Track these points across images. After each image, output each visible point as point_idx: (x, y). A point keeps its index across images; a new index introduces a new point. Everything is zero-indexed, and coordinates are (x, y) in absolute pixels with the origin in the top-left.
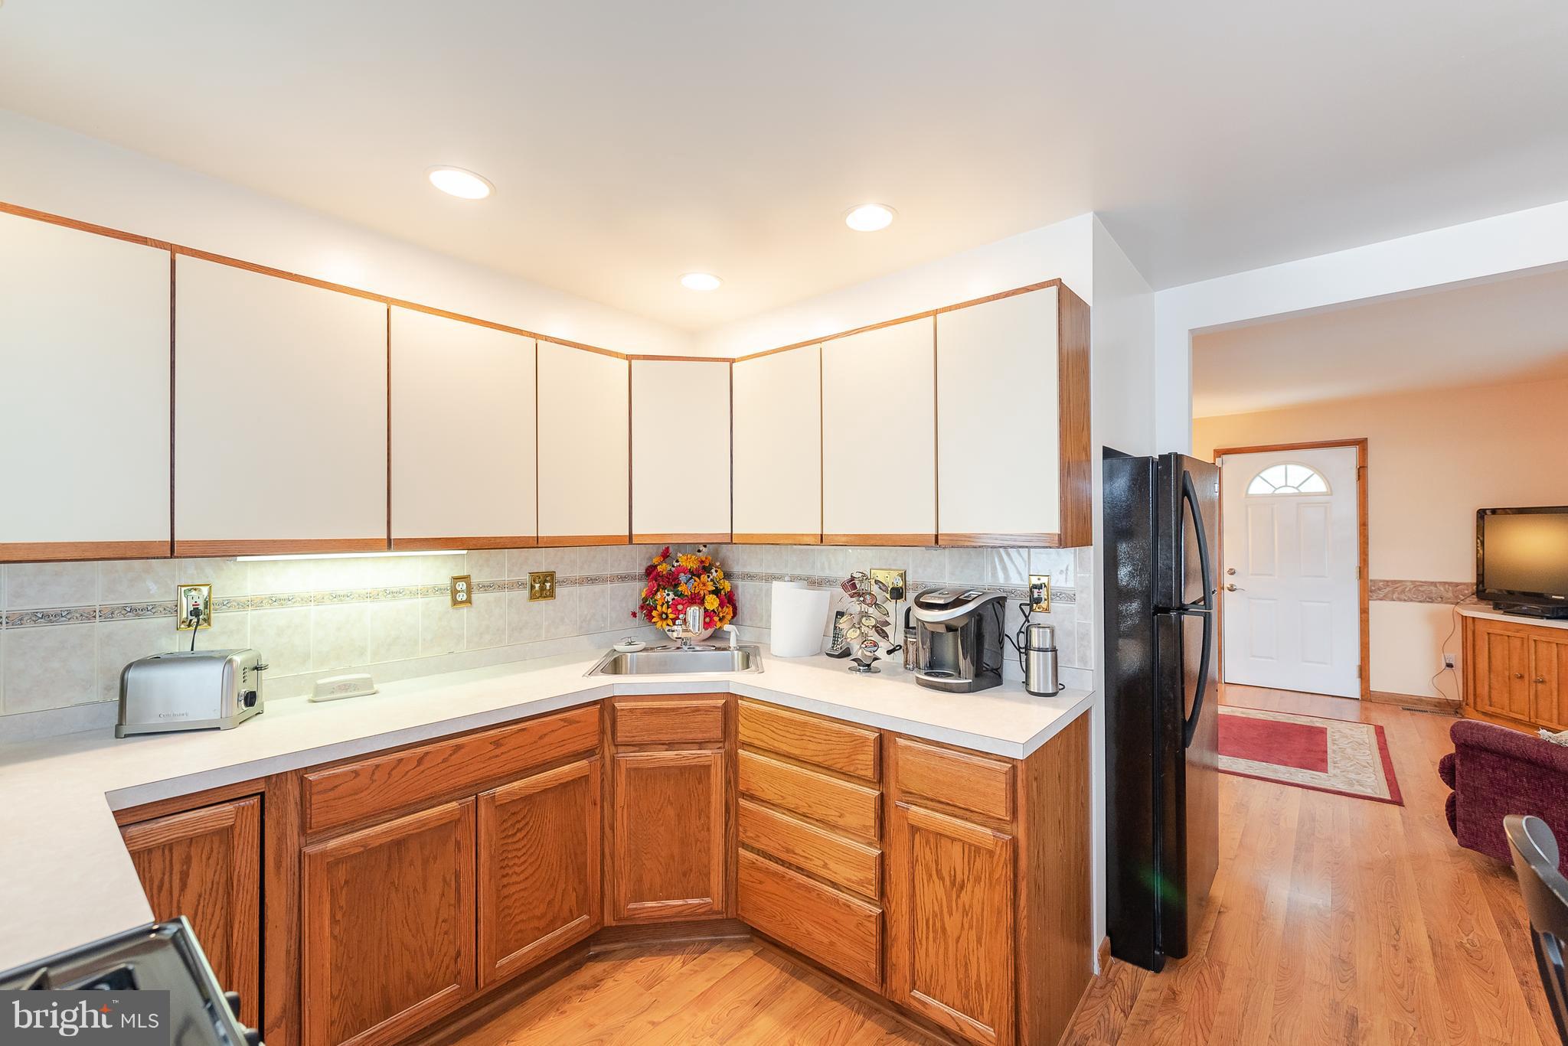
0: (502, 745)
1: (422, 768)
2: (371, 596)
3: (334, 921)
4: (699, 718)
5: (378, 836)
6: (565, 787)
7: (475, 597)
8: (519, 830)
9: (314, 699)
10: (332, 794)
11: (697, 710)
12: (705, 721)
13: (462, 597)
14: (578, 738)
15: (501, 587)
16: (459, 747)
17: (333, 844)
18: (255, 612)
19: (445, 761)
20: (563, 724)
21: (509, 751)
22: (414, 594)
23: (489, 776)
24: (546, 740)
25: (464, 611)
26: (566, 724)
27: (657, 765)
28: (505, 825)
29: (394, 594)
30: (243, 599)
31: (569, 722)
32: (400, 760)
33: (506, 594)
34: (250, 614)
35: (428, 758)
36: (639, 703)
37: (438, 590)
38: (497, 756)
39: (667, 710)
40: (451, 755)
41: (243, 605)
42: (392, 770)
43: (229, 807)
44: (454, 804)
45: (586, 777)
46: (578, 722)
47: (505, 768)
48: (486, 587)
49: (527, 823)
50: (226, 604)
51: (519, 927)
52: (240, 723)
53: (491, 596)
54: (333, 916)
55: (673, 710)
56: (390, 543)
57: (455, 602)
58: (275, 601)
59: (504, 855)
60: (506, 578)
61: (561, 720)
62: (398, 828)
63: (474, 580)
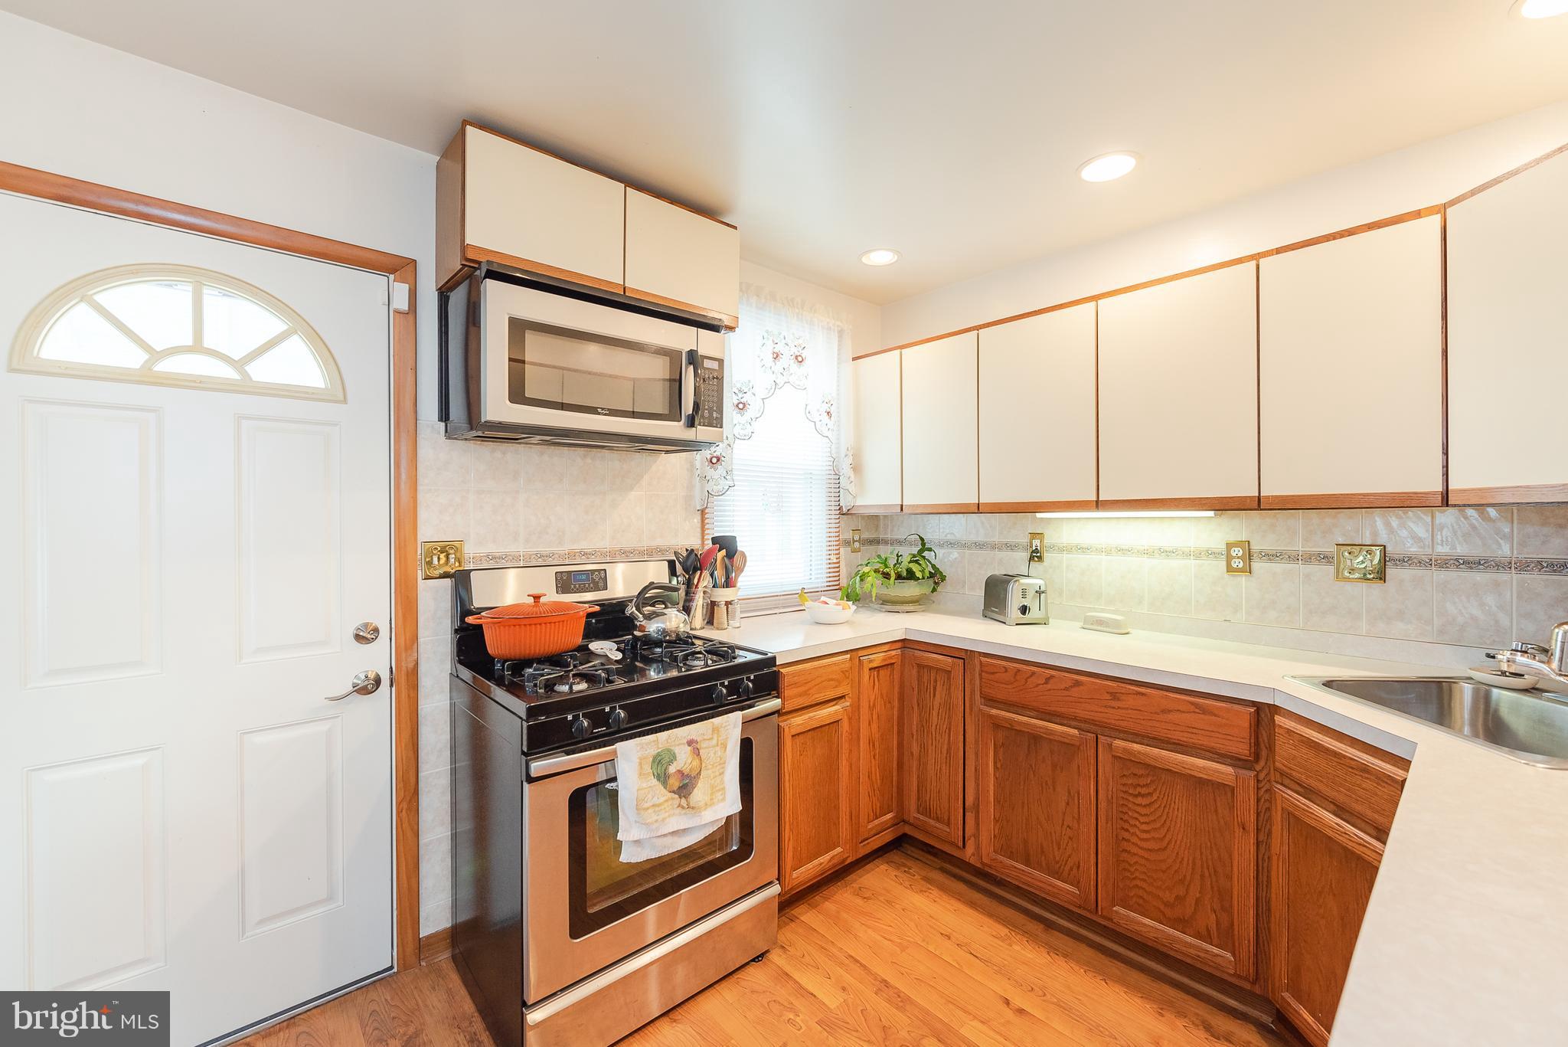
0: (1119, 700)
1: (1049, 686)
2: (1148, 553)
3: (996, 767)
4: (1368, 784)
5: (1020, 723)
6: (1200, 783)
7: (1256, 565)
8: (1140, 794)
9: (1085, 626)
10: (991, 677)
11: (1365, 769)
12: (1376, 795)
13: (1237, 563)
14: (1217, 735)
15: (1294, 558)
16: (1077, 683)
17: (994, 712)
18: (1067, 555)
19: (1066, 689)
20: (1192, 708)
21: (1127, 709)
22: (1187, 555)
23: (1106, 723)
24: (1170, 716)
25: (1243, 580)
26: (1197, 710)
27: (1313, 823)
28: (1125, 780)
29: (1167, 553)
30: (1061, 546)
31: (1204, 711)
32: (1033, 673)
33: (1300, 568)
34: (1065, 556)
35: (1051, 681)
36: (1299, 727)
37: (1212, 554)
38: (1114, 708)
39: (1327, 751)
40: (1071, 687)
41: (1061, 550)
42: (1028, 678)
43: (950, 660)
44: (1076, 732)
45: (1233, 790)
46: (1216, 716)
47: (1123, 724)
48: (1271, 556)
49: (1150, 794)
50: (1052, 547)
51: (1141, 893)
52: (1017, 624)
53: (1278, 567)
54: (995, 763)
55: (1336, 754)
56: (1099, 504)
57: (1230, 569)
58: (1082, 549)
59: (1125, 809)
60: (1299, 547)
61: (1192, 703)
62: (1035, 726)
63: (1255, 547)
